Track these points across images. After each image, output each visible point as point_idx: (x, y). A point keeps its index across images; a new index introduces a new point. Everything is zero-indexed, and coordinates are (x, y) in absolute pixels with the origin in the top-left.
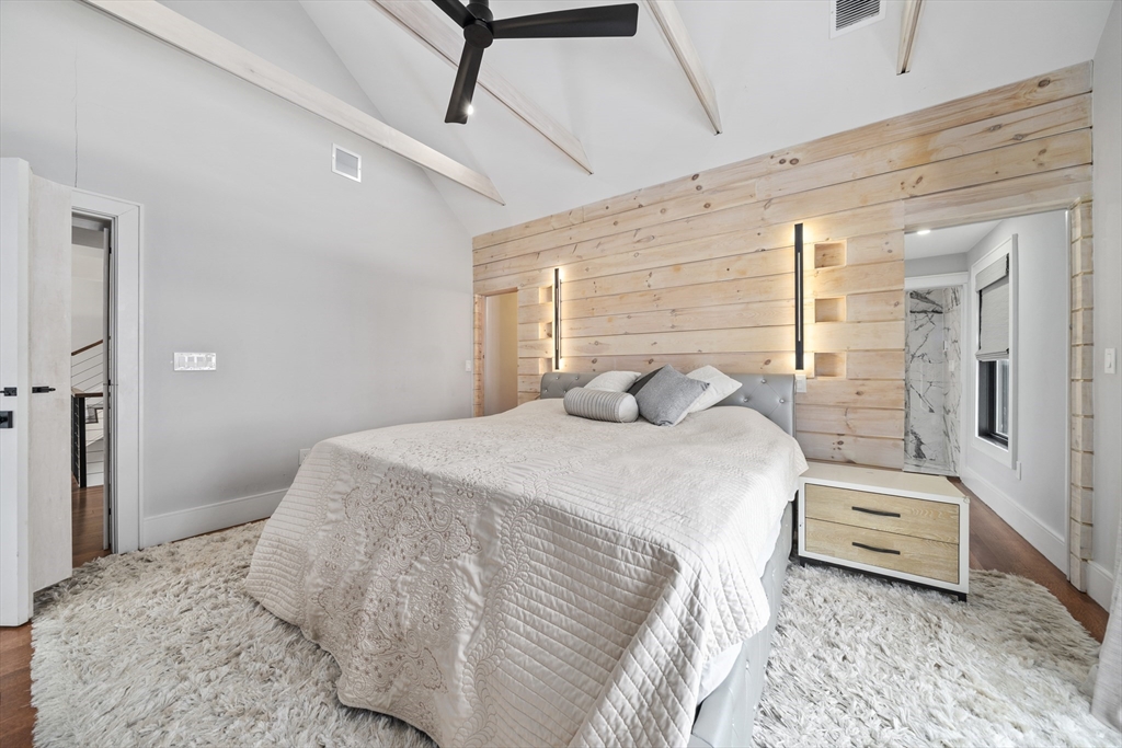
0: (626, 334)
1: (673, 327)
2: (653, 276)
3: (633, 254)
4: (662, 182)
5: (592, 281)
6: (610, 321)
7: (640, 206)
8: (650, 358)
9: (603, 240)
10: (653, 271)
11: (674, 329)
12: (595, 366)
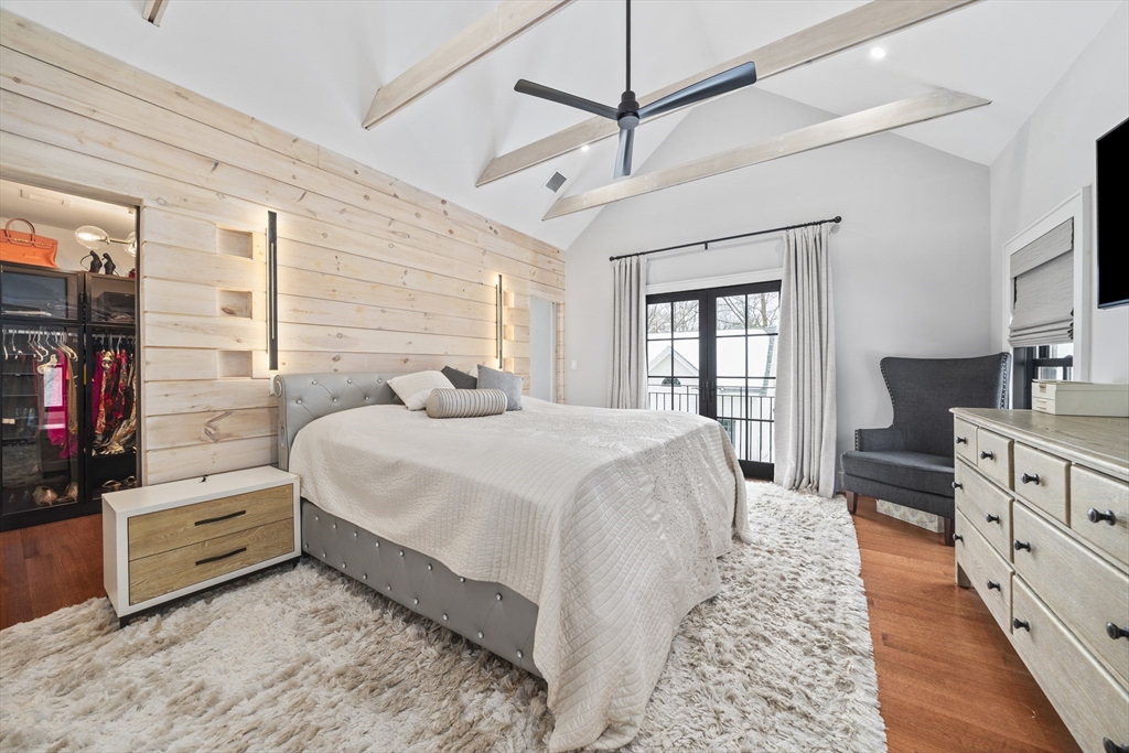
0: (379, 329)
1: (426, 329)
2: (408, 274)
3: (388, 243)
4: (419, 187)
5: (335, 253)
6: (359, 310)
7: (395, 196)
8: (405, 357)
9: (349, 208)
10: (408, 270)
11: (426, 331)
12: (336, 365)
